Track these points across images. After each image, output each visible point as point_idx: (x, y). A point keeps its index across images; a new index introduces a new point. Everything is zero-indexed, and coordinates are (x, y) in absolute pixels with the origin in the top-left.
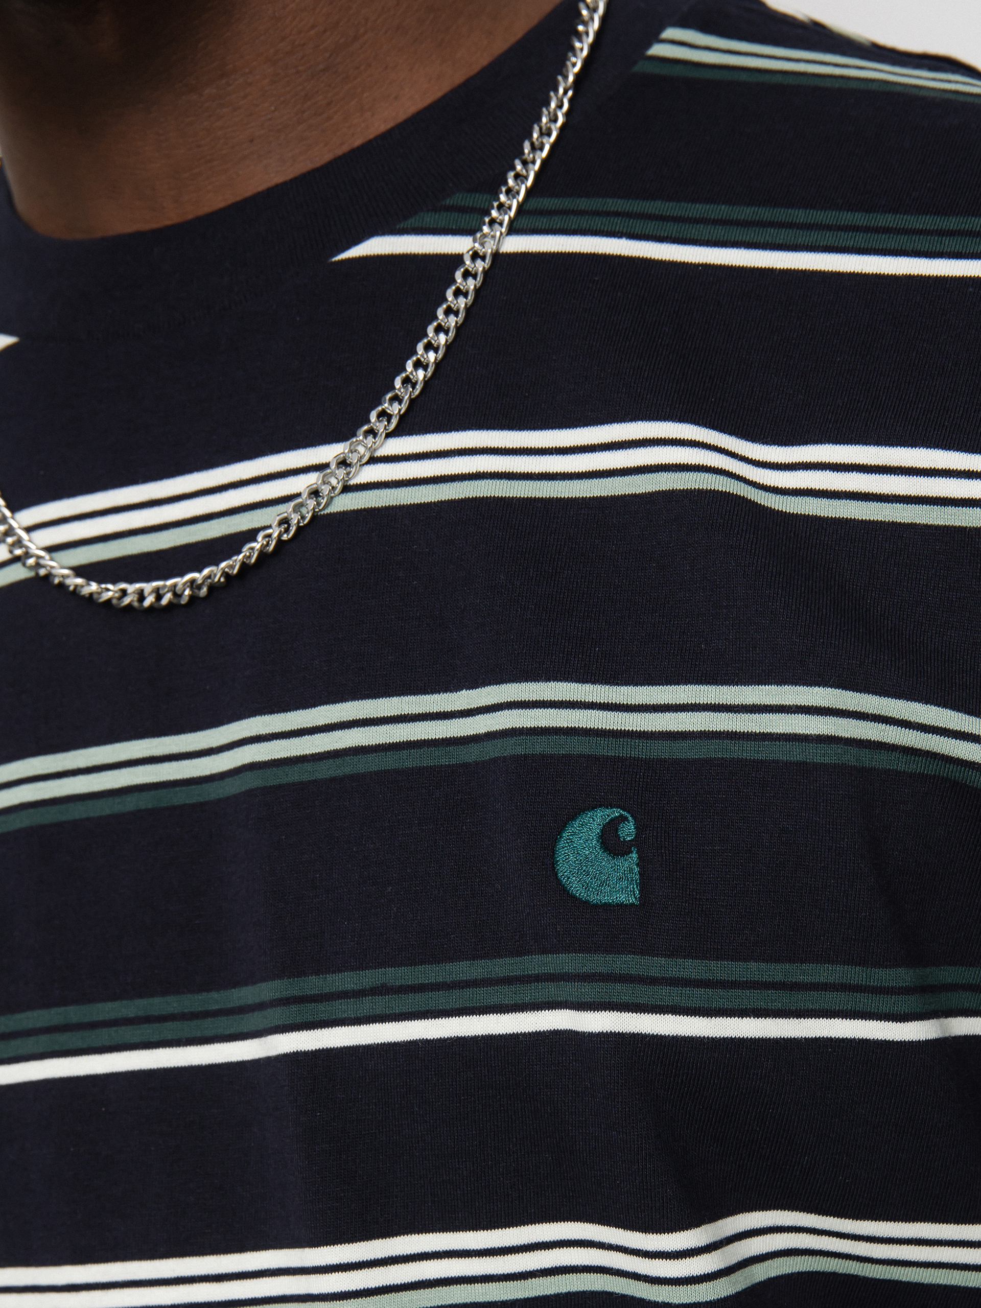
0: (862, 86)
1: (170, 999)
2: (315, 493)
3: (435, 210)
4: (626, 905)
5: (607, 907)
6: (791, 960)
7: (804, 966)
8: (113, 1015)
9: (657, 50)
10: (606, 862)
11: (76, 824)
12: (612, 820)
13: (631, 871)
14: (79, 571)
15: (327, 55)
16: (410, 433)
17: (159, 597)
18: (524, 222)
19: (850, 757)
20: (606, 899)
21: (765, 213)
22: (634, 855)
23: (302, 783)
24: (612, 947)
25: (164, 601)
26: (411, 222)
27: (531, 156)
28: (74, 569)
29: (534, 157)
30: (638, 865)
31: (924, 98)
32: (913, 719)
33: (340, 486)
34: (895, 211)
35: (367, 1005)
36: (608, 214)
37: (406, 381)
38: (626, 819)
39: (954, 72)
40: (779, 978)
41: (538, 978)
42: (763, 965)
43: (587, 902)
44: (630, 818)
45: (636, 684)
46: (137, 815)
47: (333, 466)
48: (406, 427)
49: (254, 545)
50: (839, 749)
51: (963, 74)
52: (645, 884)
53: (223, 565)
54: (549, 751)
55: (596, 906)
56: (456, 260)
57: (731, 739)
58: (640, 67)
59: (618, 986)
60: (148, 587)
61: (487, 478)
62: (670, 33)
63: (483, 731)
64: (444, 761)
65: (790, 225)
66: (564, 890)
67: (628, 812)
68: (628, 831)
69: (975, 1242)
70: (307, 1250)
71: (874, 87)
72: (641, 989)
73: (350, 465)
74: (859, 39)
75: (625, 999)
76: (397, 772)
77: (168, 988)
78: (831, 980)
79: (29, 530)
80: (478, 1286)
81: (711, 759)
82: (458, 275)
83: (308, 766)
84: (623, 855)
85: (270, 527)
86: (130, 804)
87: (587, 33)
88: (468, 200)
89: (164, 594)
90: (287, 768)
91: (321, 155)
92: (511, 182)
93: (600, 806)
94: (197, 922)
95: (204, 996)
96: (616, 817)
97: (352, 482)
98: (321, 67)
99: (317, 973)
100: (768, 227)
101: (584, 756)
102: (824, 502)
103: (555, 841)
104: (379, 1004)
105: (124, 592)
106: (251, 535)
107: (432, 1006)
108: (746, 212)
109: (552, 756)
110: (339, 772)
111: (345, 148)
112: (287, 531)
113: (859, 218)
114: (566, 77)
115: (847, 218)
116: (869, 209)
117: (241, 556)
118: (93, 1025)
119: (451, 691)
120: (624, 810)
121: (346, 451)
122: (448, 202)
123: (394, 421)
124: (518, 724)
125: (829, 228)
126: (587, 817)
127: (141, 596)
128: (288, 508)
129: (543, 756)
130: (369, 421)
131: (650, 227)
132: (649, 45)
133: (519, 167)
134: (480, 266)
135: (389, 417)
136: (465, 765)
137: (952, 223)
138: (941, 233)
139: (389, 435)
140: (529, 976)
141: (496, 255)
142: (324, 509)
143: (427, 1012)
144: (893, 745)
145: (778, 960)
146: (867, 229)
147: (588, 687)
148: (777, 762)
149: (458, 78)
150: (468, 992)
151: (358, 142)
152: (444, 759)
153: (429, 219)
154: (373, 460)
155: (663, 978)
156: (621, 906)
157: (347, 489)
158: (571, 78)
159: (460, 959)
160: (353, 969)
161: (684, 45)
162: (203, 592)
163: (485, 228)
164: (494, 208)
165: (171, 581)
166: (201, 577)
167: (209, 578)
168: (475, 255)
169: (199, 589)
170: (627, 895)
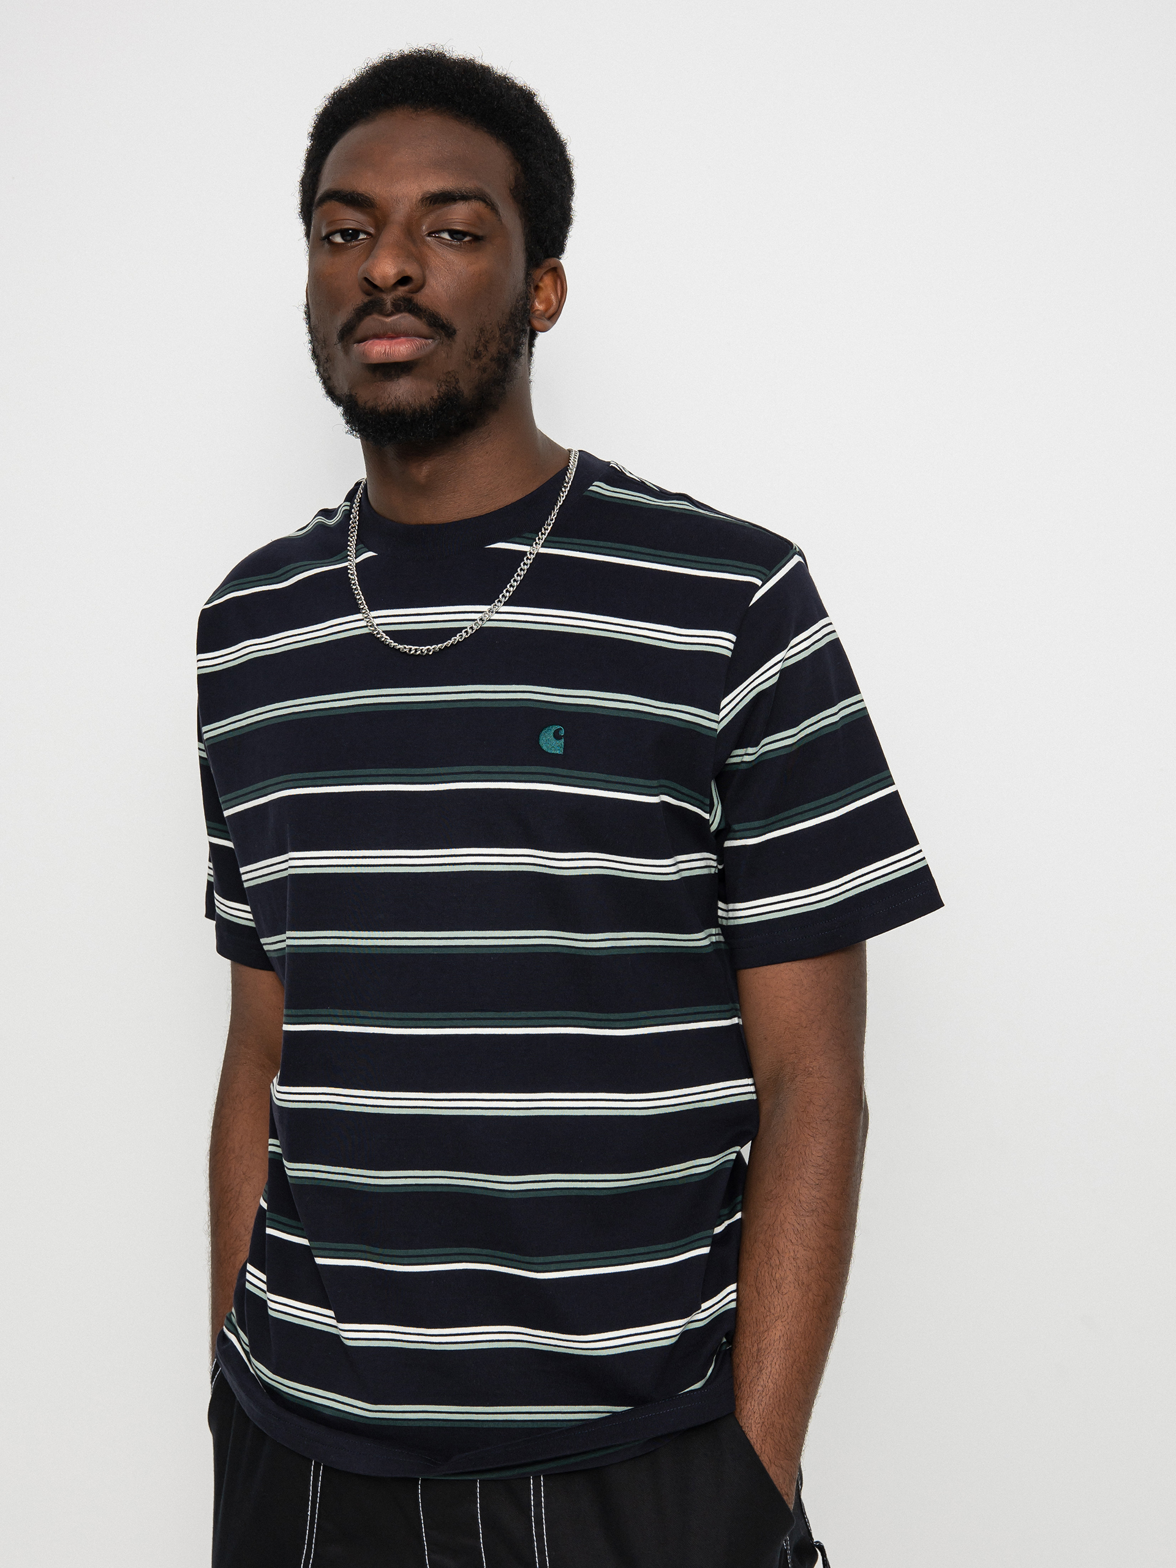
2: (481, 619)
3: (519, 537)
4: (559, 754)
5: (553, 754)
6: (607, 774)
9: (591, 488)
10: (554, 740)
12: (557, 729)
13: (562, 744)
16: (510, 604)
17: (416, 651)
18: (547, 544)
20: (553, 752)
22: (563, 740)
24: (554, 766)
25: (418, 653)
26: (510, 540)
29: (550, 523)
30: (564, 743)
34: (663, 550)
35: (472, 776)
37: (503, 596)
38: (562, 729)
40: (603, 778)
42: (598, 774)
43: (547, 752)
45: (568, 689)
46: (401, 711)
47: (468, 628)
48: (506, 604)
49: (455, 638)
52: (565, 749)
54: (540, 707)
55: (550, 754)
56: (524, 553)
57: (595, 707)
58: (586, 493)
59: (554, 777)
60: (413, 648)
62: (595, 483)
63: (519, 698)
66: (540, 748)
67: (563, 727)
68: (562, 733)
72: (560, 778)
73: (483, 621)
75: (555, 781)
76: (492, 708)
78: (619, 781)
79: (377, 625)
81: (588, 713)
82: (525, 558)
83: (462, 703)
84: (560, 740)
86: (399, 707)
88: (530, 535)
92: (542, 532)
93: (554, 725)
95: (415, 770)
96: (559, 729)
97: (493, 618)
101: (551, 710)
103: (540, 734)
104: (477, 776)
105: (405, 648)
106: (460, 630)
107: (493, 778)
110: (472, 706)
112: (461, 638)
114: (557, 505)
116: (655, 548)
118: (378, 775)
119: (510, 685)
122: (524, 535)
123: (506, 599)
124: (531, 698)
126: (550, 728)
127: (410, 650)
130: (499, 598)
132: (589, 487)
134: (533, 557)
135: (502, 600)
137: (680, 556)
139: (503, 605)
141: (537, 553)
145: (603, 773)
147: (554, 689)
150: (505, 775)
152: (506, 705)
153: (517, 540)
154: (490, 620)
155: (568, 776)
156: (557, 754)
158: (559, 506)
159: (504, 765)
160: (469, 765)
161: (600, 488)
162: (431, 653)
163: (534, 545)
164: (537, 538)
165: (421, 648)
166: (431, 648)
167: (434, 649)
168: (531, 553)
169: (430, 651)
170: (559, 751)
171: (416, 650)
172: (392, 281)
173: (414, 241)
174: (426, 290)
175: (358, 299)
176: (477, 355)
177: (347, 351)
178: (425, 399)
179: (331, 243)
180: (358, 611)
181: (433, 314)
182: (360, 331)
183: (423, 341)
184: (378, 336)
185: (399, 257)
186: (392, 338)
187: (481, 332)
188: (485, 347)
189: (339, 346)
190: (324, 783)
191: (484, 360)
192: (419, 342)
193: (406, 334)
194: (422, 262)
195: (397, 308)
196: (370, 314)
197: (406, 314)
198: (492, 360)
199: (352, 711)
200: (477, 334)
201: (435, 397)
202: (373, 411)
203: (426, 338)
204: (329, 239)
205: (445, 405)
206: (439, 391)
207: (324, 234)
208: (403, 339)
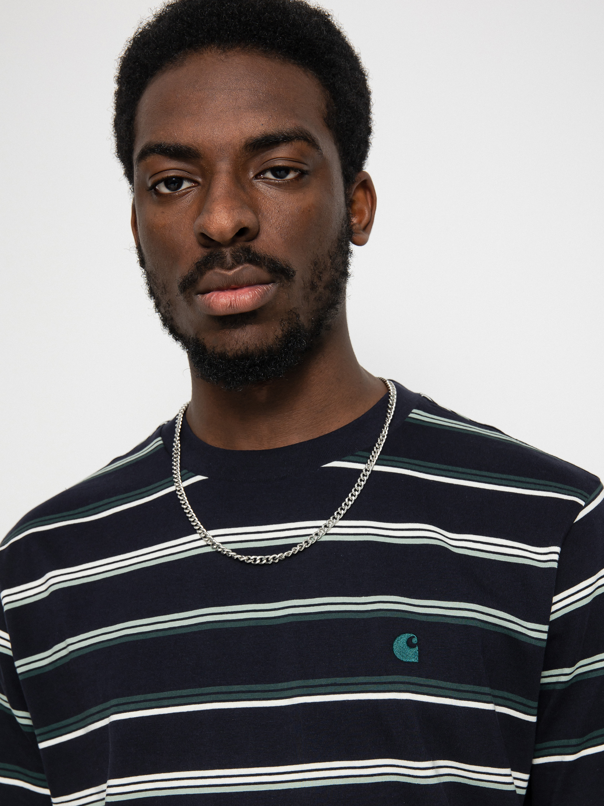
0: (473, 433)
1: (257, 685)
2: (317, 534)
3: (353, 455)
4: (414, 662)
5: (409, 662)
6: (459, 683)
7: (462, 685)
8: (238, 690)
9: (411, 415)
10: (407, 649)
11: (227, 629)
12: (410, 637)
13: (416, 652)
14: (233, 550)
15: (322, 408)
16: (346, 520)
18: (380, 462)
19: (479, 625)
20: (408, 660)
21: (450, 468)
22: (417, 648)
23: (310, 621)
24: (409, 674)
25: (264, 563)
26: (346, 458)
27: (380, 443)
28: (232, 550)
29: (381, 443)
30: (418, 651)
31: (491, 439)
32: (497, 615)
33: (325, 533)
34: (488, 471)
35: (329, 689)
36: (404, 462)
38: (415, 637)
39: (497, 432)
40: (455, 688)
41: (385, 683)
42: (451, 683)
43: (403, 661)
44: (416, 637)
45: (416, 599)
46: (249, 627)
47: (323, 527)
48: (344, 518)
49: (296, 548)
50: (476, 622)
51: (499, 433)
52: (420, 656)
53: (286, 553)
54: (391, 616)
55: (405, 662)
56: (361, 471)
57: (444, 617)
58: (407, 420)
59: (412, 686)
60: (259, 557)
61: (371, 535)
62: (414, 411)
63: (369, 609)
64: (357, 617)
65: (457, 472)
67: (415, 635)
68: (415, 640)
69: (502, 774)
70: (304, 765)
71: (476, 434)
72: (418, 687)
73: (328, 527)
74: (466, 418)
75: (413, 690)
77: (257, 682)
78: (470, 690)
79: (213, 536)
80: (357, 778)
81: (439, 622)
82: (361, 475)
84: (413, 648)
85: (302, 543)
86: (246, 624)
87: (392, 408)
88: (363, 453)
89: (264, 560)
90: (304, 616)
91: (315, 435)
92: (375, 450)
93: (407, 633)
94: (267, 662)
95: (269, 685)
96: (412, 636)
97: (328, 532)
98: (320, 411)
99: (313, 679)
100: (451, 472)
101: (402, 618)
102: (470, 551)
103: (393, 642)
104: (333, 689)
105: (249, 559)
106: (295, 545)
107: (351, 690)
108: (445, 467)
109: (392, 618)
111: (323, 434)
112: (307, 545)
113: (478, 472)
115: (474, 472)
116: (480, 470)
117: (292, 551)
118: (231, 693)
119: (359, 597)
120: (414, 635)
121: (327, 523)
122: (356, 454)
123: (342, 515)
124: (382, 608)
125: (469, 474)
126: (403, 636)
127: (255, 560)
128: (308, 538)
129: (390, 617)
130: (334, 515)
131: (417, 468)
132: (409, 414)
133: (377, 446)
134: (368, 473)
135: (340, 514)
136: (363, 619)
137: (505, 476)
138: (502, 479)
139: (340, 520)
140: (382, 682)
141: (372, 471)
142: (319, 539)
143: (349, 691)
144: (490, 622)
145: (455, 682)
146: (480, 476)
147: (403, 598)
148: (457, 624)
149: (356, 417)
150: (363, 686)
151: (327, 433)
152: (358, 616)
153: (351, 458)
154: (335, 527)
155: (424, 685)
156: (413, 662)
157: (326, 534)
159: (361, 676)
160: (325, 678)
161: (417, 414)
162: (277, 561)
163: (369, 463)
164: (371, 456)
165: (266, 557)
166: (278, 556)
167: (280, 557)
168: (366, 470)
169: (276, 560)
170: (415, 660)
171: (261, 560)
172: (230, 235)
173: (243, 188)
174: (263, 237)
175: (199, 253)
176: (313, 287)
177: (190, 302)
178: (270, 341)
179: (158, 193)
180: (194, 532)
181: (272, 260)
182: (203, 283)
183: (265, 287)
184: (221, 289)
185: (233, 210)
186: (235, 289)
187: (315, 265)
188: (320, 278)
189: (181, 297)
190: (170, 703)
191: (321, 289)
192: (260, 289)
193: (249, 284)
194: (255, 209)
195: (237, 261)
196: (211, 268)
197: (247, 265)
198: (325, 288)
199: (195, 629)
200: (312, 268)
201: (280, 336)
202: (223, 356)
203: (267, 283)
204: (156, 190)
205: (290, 342)
206: (283, 330)
207: (150, 184)
208: (246, 289)
